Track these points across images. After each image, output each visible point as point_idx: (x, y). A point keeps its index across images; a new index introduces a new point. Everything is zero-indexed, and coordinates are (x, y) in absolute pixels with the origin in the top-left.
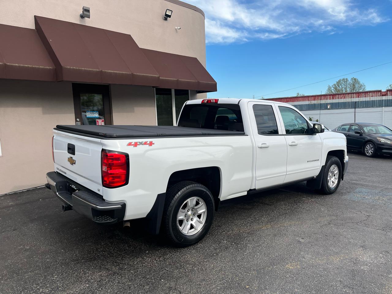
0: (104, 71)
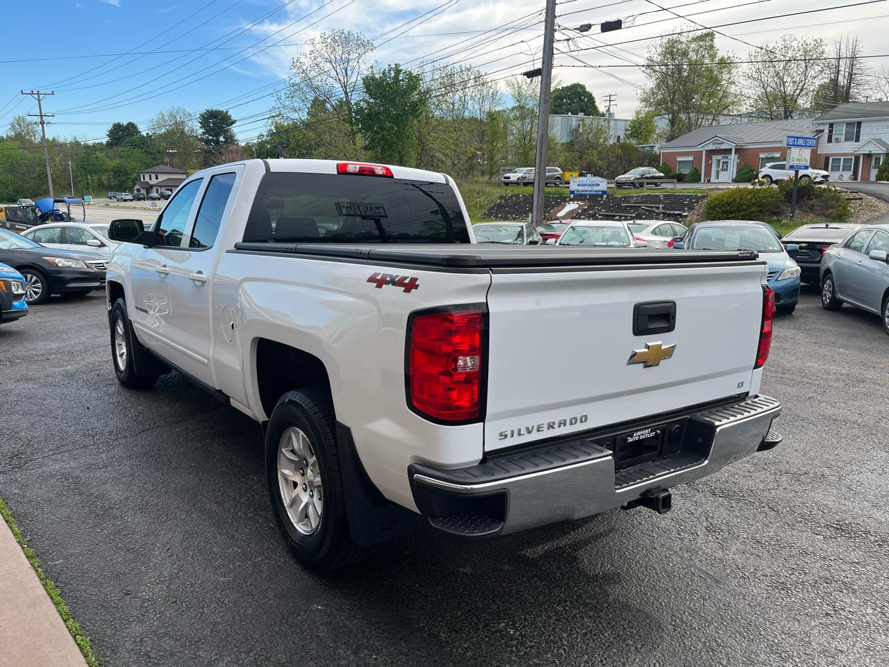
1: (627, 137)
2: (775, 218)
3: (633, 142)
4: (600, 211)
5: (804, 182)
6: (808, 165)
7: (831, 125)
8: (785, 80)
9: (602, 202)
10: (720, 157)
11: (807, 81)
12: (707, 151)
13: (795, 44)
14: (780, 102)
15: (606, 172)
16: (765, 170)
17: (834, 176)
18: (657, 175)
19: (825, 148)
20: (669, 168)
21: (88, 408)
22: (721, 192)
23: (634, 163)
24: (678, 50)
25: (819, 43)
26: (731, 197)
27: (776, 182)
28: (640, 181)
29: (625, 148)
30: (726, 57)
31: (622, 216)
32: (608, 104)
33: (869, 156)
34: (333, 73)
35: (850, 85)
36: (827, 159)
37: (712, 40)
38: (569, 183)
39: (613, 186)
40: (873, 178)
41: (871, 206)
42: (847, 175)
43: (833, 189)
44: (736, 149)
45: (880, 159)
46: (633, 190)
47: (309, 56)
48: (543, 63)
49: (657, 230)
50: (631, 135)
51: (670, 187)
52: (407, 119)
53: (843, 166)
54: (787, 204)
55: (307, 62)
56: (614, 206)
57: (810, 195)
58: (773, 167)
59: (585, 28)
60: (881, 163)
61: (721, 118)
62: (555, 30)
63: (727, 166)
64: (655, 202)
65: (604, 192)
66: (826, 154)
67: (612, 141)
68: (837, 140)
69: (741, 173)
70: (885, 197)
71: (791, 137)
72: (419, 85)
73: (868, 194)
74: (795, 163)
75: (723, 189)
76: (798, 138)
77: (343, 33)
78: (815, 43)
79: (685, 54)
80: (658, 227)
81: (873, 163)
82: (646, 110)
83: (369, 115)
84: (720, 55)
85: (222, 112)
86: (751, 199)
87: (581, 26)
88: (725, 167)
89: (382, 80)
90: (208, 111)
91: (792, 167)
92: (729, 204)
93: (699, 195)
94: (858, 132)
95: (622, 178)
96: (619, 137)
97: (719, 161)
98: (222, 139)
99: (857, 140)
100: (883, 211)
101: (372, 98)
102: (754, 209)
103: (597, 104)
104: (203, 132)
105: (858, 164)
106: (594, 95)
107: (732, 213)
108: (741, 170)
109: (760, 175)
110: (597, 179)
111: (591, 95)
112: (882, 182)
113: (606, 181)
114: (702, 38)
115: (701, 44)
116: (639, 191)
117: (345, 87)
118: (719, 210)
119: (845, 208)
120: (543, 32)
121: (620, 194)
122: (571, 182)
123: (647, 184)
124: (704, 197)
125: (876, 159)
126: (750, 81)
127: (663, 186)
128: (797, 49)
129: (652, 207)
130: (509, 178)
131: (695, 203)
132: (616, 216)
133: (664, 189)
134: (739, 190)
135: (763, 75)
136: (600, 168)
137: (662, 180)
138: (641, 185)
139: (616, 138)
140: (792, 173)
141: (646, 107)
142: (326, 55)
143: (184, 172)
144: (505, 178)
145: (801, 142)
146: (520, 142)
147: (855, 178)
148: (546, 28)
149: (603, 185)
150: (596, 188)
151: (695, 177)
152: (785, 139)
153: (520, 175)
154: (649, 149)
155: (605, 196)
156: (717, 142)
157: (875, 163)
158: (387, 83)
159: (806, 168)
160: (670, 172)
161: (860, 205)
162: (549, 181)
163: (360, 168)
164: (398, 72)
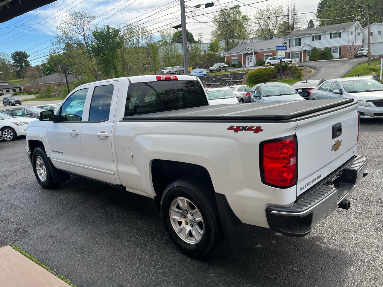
1: (209, 50)
2: (275, 79)
3: (211, 52)
4: (205, 83)
5: (283, 64)
6: (285, 57)
7: (290, 40)
8: (269, 23)
9: (205, 79)
10: (248, 56)
11: (277, 23)
12: (243, 54)
13: (271, 8)
14: (268, 32)
15: (203, 66)
16: (268, 61)
17: (293, 61)
18: (226, 66)
19: (290, 50)
20: (229, 63)
21: (36, 202)
22: (252, 71)
23: (214, 61)
24: (226, 13)
25: (280, 7)
26: (257, 73)
27: (273, 65)
28: (220, 69)
29: (209, 55)
30: (245, 15)
31: (215, 84)
32: (199, 37)
33: (305, 51)
34: (77, 31)
35: (294, 23)
36: (289, 54)
37: (239, 8)
38: (190, 72)
39: (208, 72)
40: (307, 60)
41: (309, 71)
42: (298, 59)
43: (295, 66)
44: (254, 53)
45: (309, 52)
46: (217, 73)
47: (64, 24)
48: (182, 22)
49: (240, 89)
50: (210, 49)
51: (231, 70)
52: (115, 50)
53: (296, 56)
54: (278, 73)
55: (65, 26)
56: (210, 80)
57: (287, 69)
58: (270, 59)
59: (198, 6)
60: (310, 54)
61: (246, 40)
62: (185, 8)
63: (252, 60)
64: (227, 77)
65: (205, 75)
66: (289, 52)
67: (203, 53)
68: (292, 46)
69: (258, 62)
70: (314, 67)
71: (278, 46)
72: (119, 34)
73: (308, 67)
74: (280, 57)
75: (253, 69)
76: (280, 46)
77: (80, 12)
78: (279, 7)
79: (229, 14)
80: (240, 88)
81: (307, 54)
82: (214, 38)
83: (97, 48)
84: (242, 14)
85: (22, 52)
86: (265, 73)
87: (196, 6)
88: (251, 60)
89: (102, 33)
90: (15, 52)
91: (279, 58)
92: (256, 75)
93: (244, 73)
94: (300, 43)
95: (211, 68)
96: (205, 51)
97: (248, 58)
98: (23, 65)
99: (300, 45)
100: (314, 73)
101: (98, 41)
102: (267, 76)
103: (194, 38)
104: (14, 62)
105: (301, 54)
106: (192, 34)
107: (258, 79)
108: (257, 61)
109: (266, 63)
110: (202, 70)
111: (191, 34)
112: (311, 61)
113: (206, 70)
114: (235, 7)
115: (235, 10)
116: (220, 73)
117: (84, 36)
118: (253, 78)
119: (300, 73)
120: (180, 9)
121: (212, 75)
122: (191, 72)
123: (223, 70)
124: (246, 73)
125: (308, 52)
126: (255, 24)
127: (228, 70)
128: (272, 10)
129: (226, 79)
130: (164, 72)
131: (243, 76)
132: (212, 84)
133: (229, 71)
134: (260, 69)
135: (260, 22)
136: (201, 64)
137: (227, 68)
138: (220, 71)
139: (204, 51)
140: (279, 61)
141: (214, 37)
142: (73, 22)
143: (7, 81)
144: (162, 72)
145: (281, 48)
146: (166, 56)
147: (301, 61)
148: (181, 7)
149: (205, 72)
150: (202, 73)
151: (240, 66)
152: (275, 47)
153: (168, 70)
154: (218, 55)
155: (206, 77)
156: (247, 50)
157: (308, 54)
158: (104, 34)
159: (284, 58)
160: (230, 64)
161: (305, 71)
162: (181, 72)
163: (165, 77)
164: (108, 29)
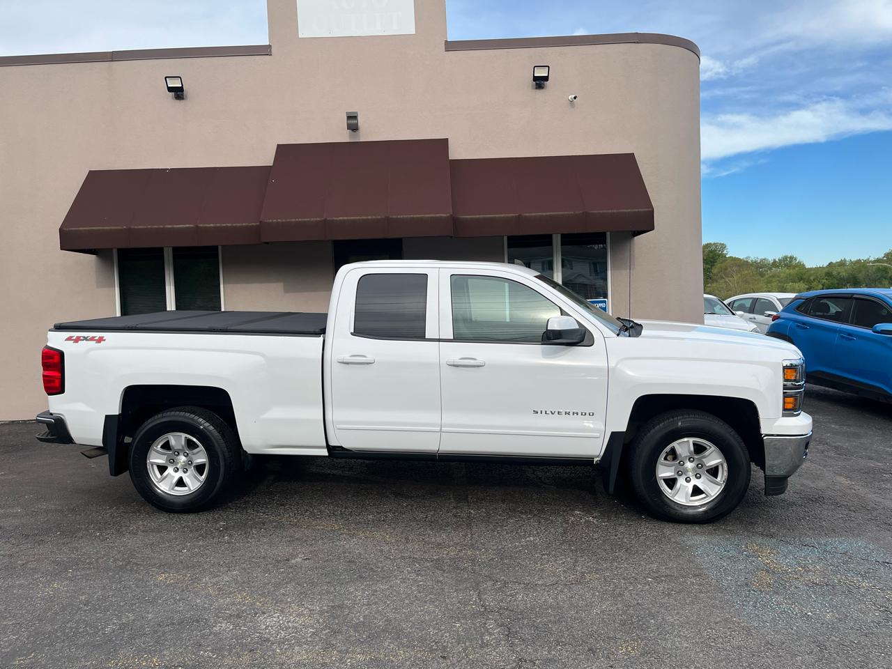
0: (331, 219)
